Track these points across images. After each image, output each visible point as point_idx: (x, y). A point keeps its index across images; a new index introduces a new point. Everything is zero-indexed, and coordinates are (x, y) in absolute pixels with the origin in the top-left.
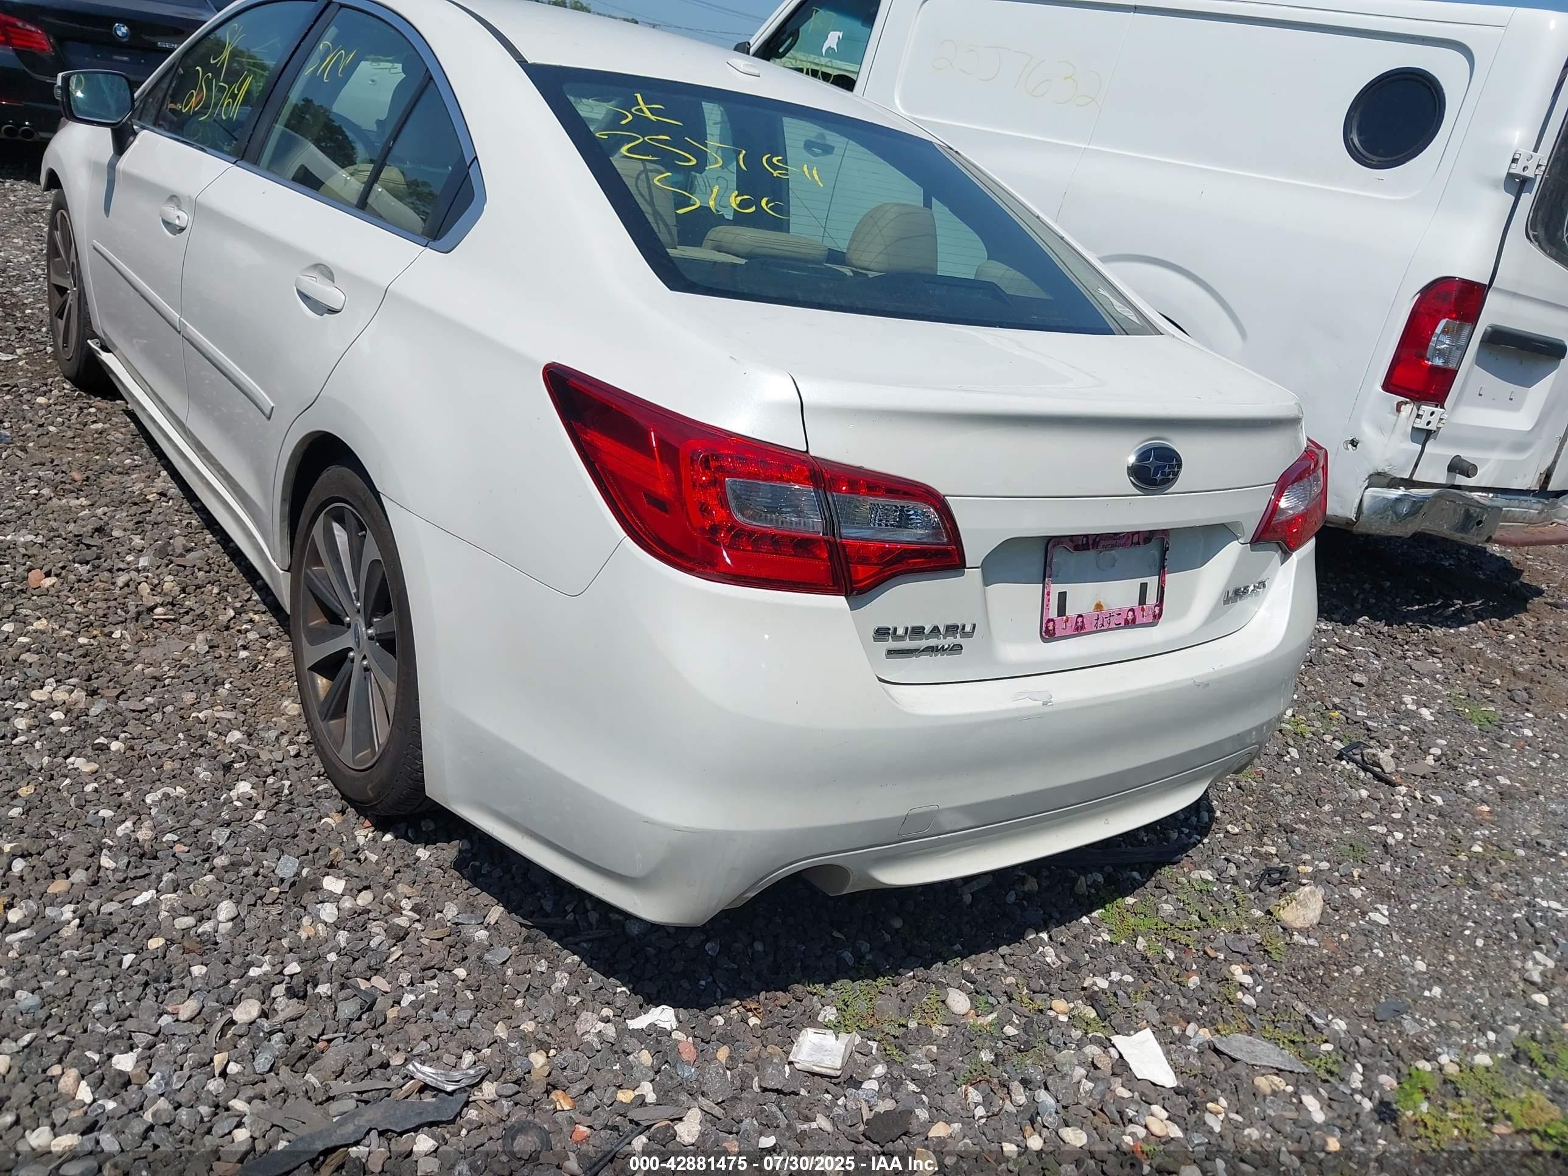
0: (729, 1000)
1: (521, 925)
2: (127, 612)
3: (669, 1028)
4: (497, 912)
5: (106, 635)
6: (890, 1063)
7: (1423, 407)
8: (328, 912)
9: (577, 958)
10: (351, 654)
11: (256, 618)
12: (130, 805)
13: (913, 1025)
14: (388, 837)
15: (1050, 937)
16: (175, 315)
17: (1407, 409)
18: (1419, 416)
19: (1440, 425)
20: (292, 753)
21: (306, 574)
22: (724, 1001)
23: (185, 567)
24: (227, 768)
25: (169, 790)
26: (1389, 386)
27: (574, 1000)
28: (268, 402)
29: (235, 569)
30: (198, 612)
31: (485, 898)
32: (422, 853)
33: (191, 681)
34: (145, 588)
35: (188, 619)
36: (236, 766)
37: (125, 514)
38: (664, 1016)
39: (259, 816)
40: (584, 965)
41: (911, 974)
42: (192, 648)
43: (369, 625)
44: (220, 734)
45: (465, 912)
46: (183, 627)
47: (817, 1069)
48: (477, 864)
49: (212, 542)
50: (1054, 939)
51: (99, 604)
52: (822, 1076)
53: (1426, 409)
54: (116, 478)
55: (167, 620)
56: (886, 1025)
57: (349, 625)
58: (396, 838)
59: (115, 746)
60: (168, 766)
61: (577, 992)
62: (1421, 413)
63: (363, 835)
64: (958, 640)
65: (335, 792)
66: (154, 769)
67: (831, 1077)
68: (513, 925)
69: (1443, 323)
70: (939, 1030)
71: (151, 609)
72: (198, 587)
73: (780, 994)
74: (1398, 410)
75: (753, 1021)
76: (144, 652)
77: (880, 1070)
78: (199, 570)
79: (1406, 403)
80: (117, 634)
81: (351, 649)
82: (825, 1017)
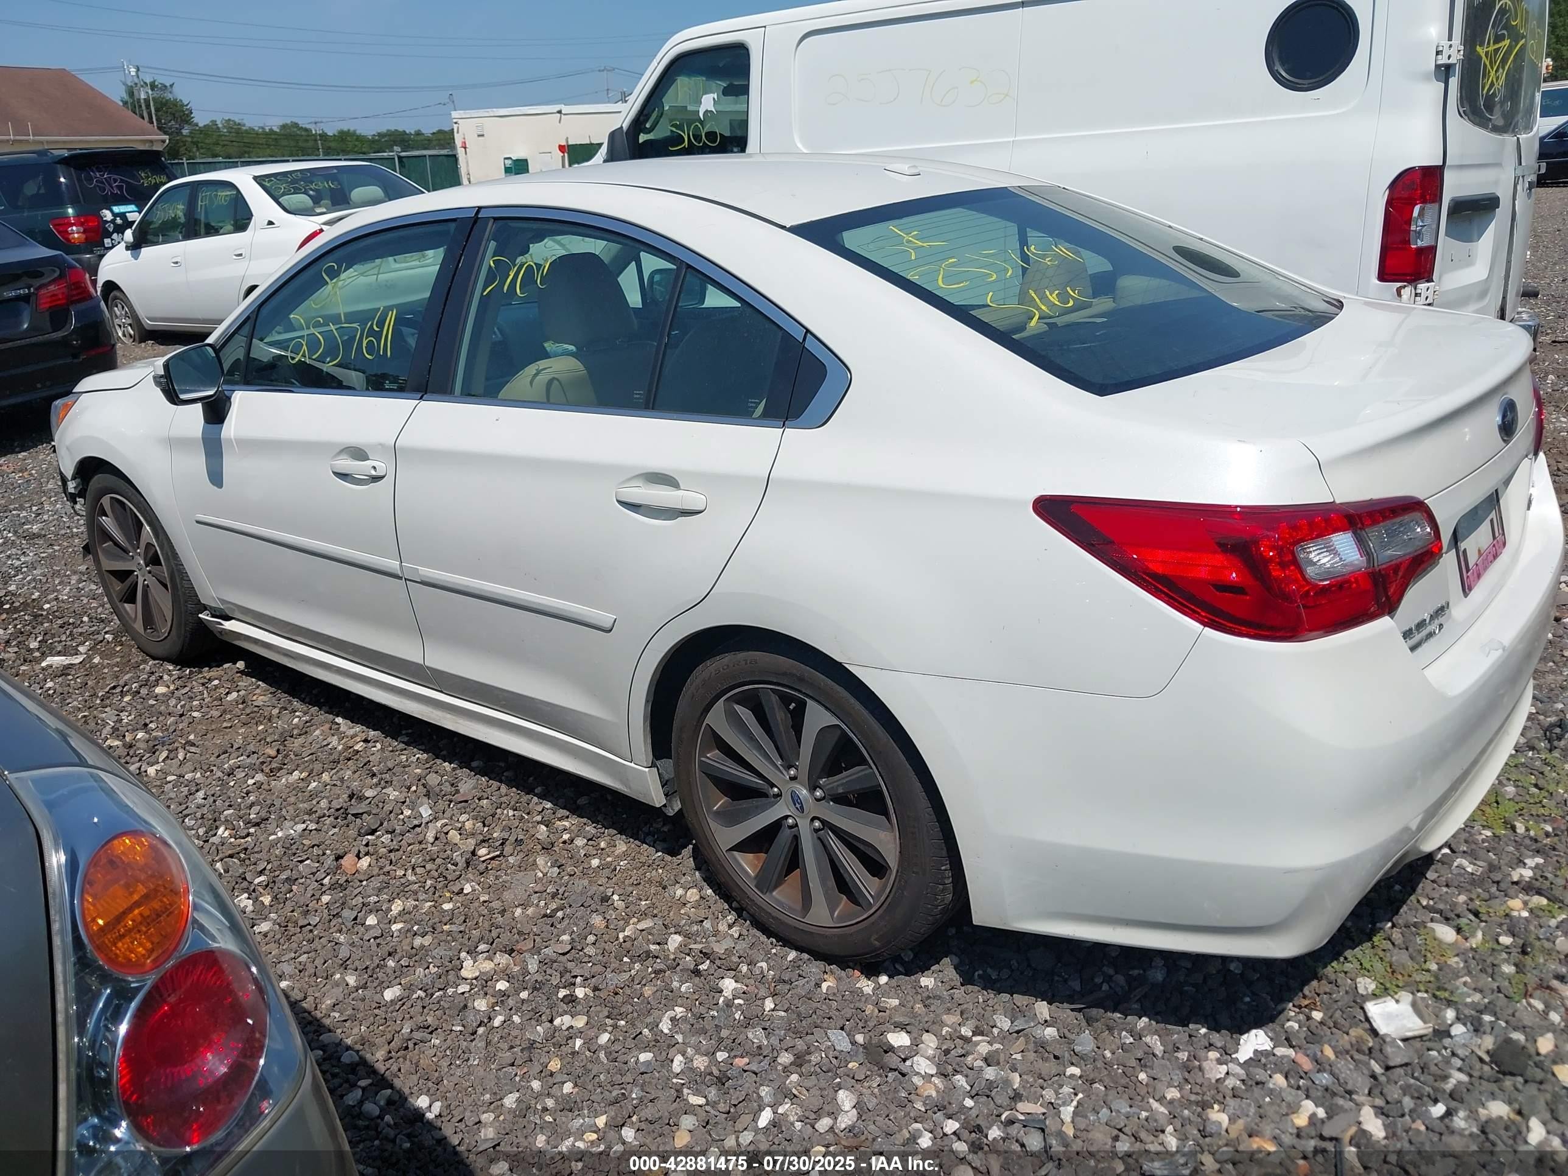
0: (1284, 1005)
1: (1072, 1010)
2: (456, 865)
3: (1269, 1048)
4: (1042, 1009)
5: (457, 894)
6: (1449, 1003)
7: (1420, 286)
8: (923, 1065)
9: (1145, 1019)
10: (790, 821)
11: (567, 824)
12: (657, 1041)
13: (1434, 967)
14: (884, 979)
15: (1453, 851)
16: (393, 564)
17: (1407, 292)
18: (1416, 295)
19: (1436, 297)
20: (736, 935)
21: (701, 762)
22: (1279, 1008)
23: (466, 801)
24: (696, 972)
25: (670, 1013)
26: (1383, 276)
27: (1183, 1056)
28: (605, 617)
29: (503, 786)
30: (512, 839)
31: (1020, 1000)
32: (927, 981)
33: (582, 905)
34: (454, 835)
35: (508, 849)
36: (701, 967)
37: (349, 772)
38: (1255, 1041)
39: (769, 1004)
40: (1153, 1023)
41: (1390, 924)
42: (540, 875)
43: (813, 788)
44: (659, 944)
45: (1016, 1019)
46: (511, 860)
47: (1409, 1034)
48: (981, 972)
49: (454, 769)
50: (1457, 850)
51: (429, 866)
52: (1414, 1038)
53: (1422, 286)
54: (301, 740)
55: (493, 859)
56: (1414, 975)
57: (779, 795)
58: (891, 977)
59: (580, 992)
60: (648, 991)
61: (1178, 1048)
62: (1419, 291)
63: (866, 986)
64: (1441, 620)
65: (806, 956)
66: (636, 1000)
67: (1421, 1037)
68: (1066, 1013)
69: (1417, 210)
70: (1454, 961)
71: (473, 853)
72: (493, 816)
73: (1315, 983)
74: (1399, 294)
75: (1317, 1015)
76: (507, 895)
77: (1450, 1014)
78: (479, 799)
79: (1405, 287)
80: (468, 889)
81: (787, 817)
82: (1366, 988)
